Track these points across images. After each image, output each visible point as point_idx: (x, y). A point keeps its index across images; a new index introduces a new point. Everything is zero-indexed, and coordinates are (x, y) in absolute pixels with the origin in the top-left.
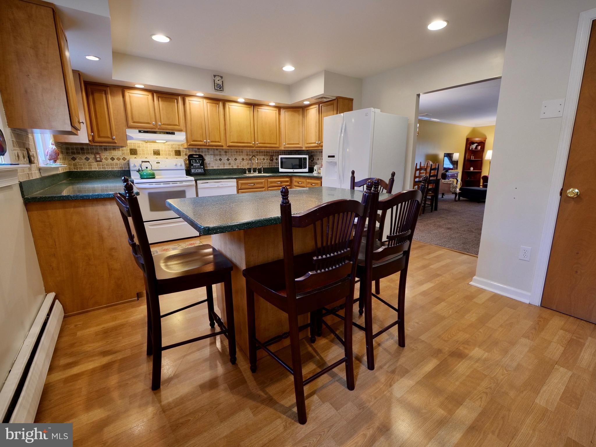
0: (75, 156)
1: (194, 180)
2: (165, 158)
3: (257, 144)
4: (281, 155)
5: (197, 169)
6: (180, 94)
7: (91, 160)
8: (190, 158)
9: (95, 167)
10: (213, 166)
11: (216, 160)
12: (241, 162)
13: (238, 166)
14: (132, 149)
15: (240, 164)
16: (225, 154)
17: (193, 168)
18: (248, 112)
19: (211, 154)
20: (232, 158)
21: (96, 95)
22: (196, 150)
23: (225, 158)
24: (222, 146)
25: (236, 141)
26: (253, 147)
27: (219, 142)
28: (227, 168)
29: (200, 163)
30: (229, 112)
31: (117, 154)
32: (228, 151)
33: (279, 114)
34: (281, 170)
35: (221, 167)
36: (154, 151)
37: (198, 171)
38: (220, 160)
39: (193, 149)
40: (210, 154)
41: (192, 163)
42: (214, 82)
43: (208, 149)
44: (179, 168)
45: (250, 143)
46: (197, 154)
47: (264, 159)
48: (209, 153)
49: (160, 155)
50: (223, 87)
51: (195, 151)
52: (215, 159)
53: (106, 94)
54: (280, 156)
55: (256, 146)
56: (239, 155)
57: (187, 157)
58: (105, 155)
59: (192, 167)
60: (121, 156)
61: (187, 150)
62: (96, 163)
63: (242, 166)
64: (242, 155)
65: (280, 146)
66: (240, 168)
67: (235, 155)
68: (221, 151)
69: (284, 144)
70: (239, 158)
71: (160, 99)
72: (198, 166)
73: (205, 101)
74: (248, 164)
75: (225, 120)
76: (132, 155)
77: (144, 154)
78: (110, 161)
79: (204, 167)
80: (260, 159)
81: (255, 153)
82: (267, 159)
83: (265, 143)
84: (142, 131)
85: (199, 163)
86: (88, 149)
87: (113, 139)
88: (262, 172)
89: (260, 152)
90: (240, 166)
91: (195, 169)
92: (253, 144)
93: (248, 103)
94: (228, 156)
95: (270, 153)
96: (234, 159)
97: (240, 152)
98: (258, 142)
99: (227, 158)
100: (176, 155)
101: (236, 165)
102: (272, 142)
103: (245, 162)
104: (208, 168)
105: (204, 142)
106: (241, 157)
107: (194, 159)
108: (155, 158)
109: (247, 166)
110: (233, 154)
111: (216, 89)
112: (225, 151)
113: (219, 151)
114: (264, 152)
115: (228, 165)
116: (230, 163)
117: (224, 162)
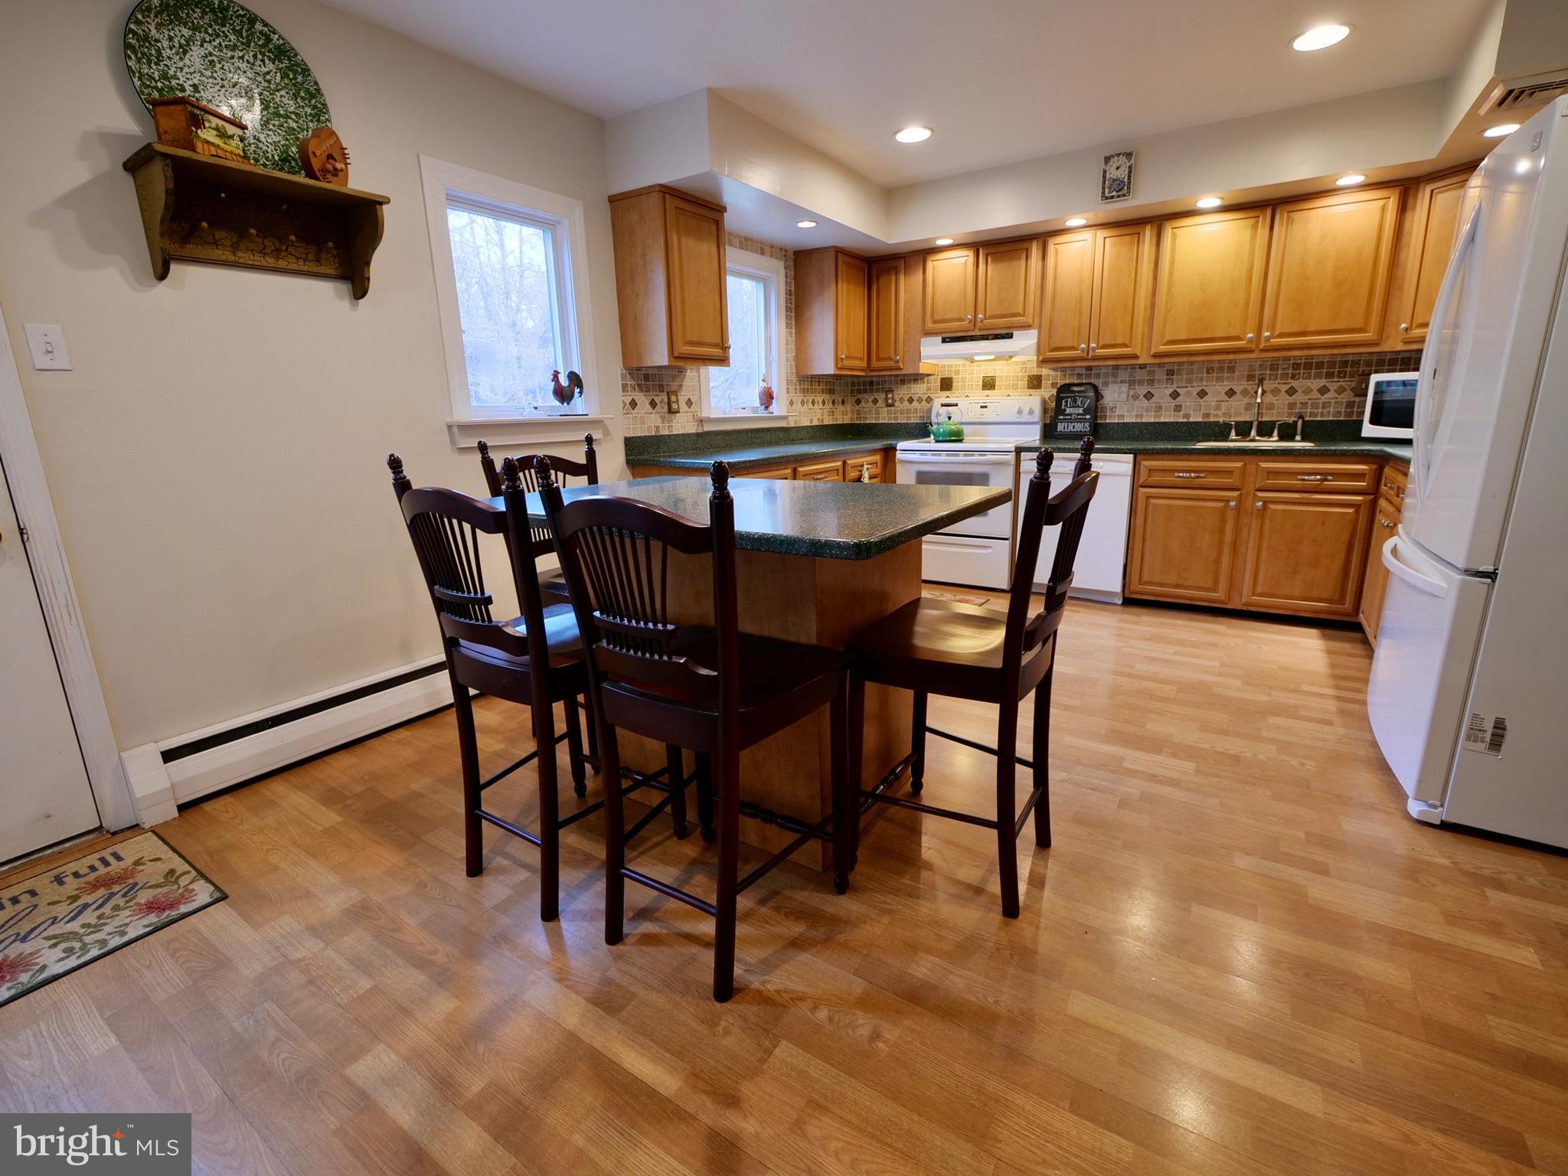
0: (860, 396)
1: (1013, 449)
2: (1004, 396)
3: (1268, 339)
4: (1376, 372)
5: (1072, 422)
6: (1037, 234)
7: (881, 403)
8: (1062, 395)
9: (884, 417)
10: (1124, 415)
11: (1136, 397)
12: (1223, 403)
13: (1208, 415)
14: (944, 379)
15: (1218, 408)
16: (1167, 379)
17: (1064, 419)
18: (1248, 233)
19: (1121, 382)
20: (1188, 392)
21: (883, 279)
22: (1081, 372)
23: (1162, 392)
24: (1136, 357)
25: (1184, 337)
26: (1252, 351)
27: (1125, 345)
28: (1167, 420)
29: (1085, 406)
30: (1173, 249)
31: (919, 389)
32: (1178, 369)
33: (1403, 208)
34: (1369, 430)
35: (1148, 418)
36: (983, 381)
37: (1074, 425)
38: (1149, 396)
39: (1074, 371)
40: (1119, 379)
41: (1063, 408)
42: (1104, 177)
43: (1116, 367)
44: (1025, 418)
45: (1238, 338)
46: (1084, 381)
47: (1323, 390)
48: (1117, 378)
49: (994, 389)
50: (1129, 183)
51: (1078, 374)
52: (1132, 393)
53: (896, 274)
54: (1375, 378)
55: (1262, 345)
56: (1219, 379)
57: (1054, 392)
58: (902, 392)
59: (1062, 417)
60: (925, 394)
61: (1059, 373)
62: (886, 409)
64: (1227, 378)
65: (1388, 338)
66: (1213, 422)
67: (1202, 379)
68: (1154, 371)
69: (1403, 326)
70: (1216, 390)
71: (989, 259)
72: (1078, 415)
73: (1101, 234)
74: (1246, 409)
75: (1155, 278)
76: (943, 391)
77: (964, 387)
78: (906, 403)
79: (1095, 417)
80: (1308, 391)
81: (1284, 369)
82: (1340, 391)
83: (1304, 334)
84: (947, 340)
85: (1083, 407)
86: (878, 383)
87: (898, 362)
88: (1298, 438)
89: (1308, 366)
90: (1216, 415)
91: (1068, 422)
92: (1250, 341)
93: (1247, 203)
94: (1175, 385)
95: (1360, 365)
96: (1195, 394)
97: (1221, 370)
98: (1272, 332)
99: (1171, 390)
100: (1028, 388)
101: (1202, 412)
102: (1343, 326)
103: (1234, 403)
104: (1107, 421)
105: (1083, 348)
106: (1224, 385)
107: (1073, 395)
108: (981, 396)
109: (1241, 413)
110: (1196, 377)
111: (1107, 195)
112: (1167, 371)
113: (1148, 371)
114: (1330, 363)
115: (1173, 413)
116: (1181, 405)
117: (1160, 403)
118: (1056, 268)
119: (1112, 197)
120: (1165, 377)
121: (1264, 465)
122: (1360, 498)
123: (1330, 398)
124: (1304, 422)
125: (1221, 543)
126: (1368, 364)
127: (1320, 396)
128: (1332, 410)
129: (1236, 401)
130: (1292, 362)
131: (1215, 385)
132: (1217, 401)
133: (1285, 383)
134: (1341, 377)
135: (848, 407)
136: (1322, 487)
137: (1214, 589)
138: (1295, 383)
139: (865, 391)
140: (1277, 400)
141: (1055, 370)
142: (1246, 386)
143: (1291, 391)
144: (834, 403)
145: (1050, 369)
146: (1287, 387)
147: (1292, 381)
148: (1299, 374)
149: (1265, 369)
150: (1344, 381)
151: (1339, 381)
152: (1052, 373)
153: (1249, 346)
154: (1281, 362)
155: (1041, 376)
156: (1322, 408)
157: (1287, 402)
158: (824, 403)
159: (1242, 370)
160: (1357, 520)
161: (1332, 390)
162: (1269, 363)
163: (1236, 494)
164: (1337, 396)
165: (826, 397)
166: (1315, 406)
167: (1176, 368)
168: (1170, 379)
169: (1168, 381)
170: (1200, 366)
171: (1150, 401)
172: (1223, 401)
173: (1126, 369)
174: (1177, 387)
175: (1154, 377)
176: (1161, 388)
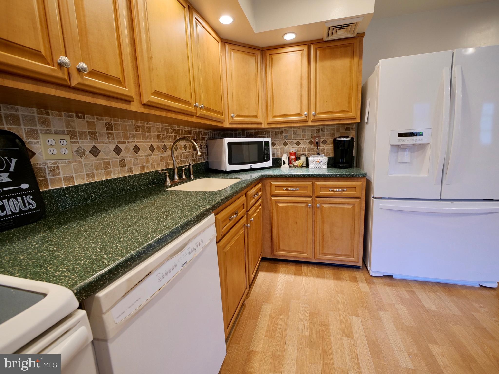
3: (199, 109)
10: (72, 177)
11: (81, 153)
13: (143, 168)
15: (148, 161)
16: (108, 134)
19: (57, 133)
20: (126, 148)
23: (106, 149)
28: (117, 176)
38: (95, 152)
47: (185, 147)
48: (48, 125)
52: (75, 149)
54: (227, 140)
56: (144, 137)
63: (152, 165)
64: (148, 136)
67: (133, 136)
68: (94, 124)
70: (144, 146)
74: (161, 161)
79: (34, 185)
81: (171, 133)
88: (192, 177)
94: (116, 141)
96: (132, 149)
99: (113, 146)
101: (140, 165)
103: (155, 157)
104: (50, 188)
106: (147, 142)
110: (130, 134)
112: (106, 124)
113: (87, 122)
115: (119, 168)
116: (124, 160)
117: (107, 159)
120: (105, 131)
123: (188, 152)
127: (185, 151)
129: (155, 155)
130: (173, 128)
131: (142, 142)
132: (146, 156)
142: (158, 144)
149: (164, 131)
159: (154, 131)
167: (112, 122)
168: (110, 133)
169: (110, 135)
170: (130, 123)
171: (98, 157)
172: (149, 155)
173: (61, 116)
174: (119, 142)
175: (95, 129)
176: (104, 143)
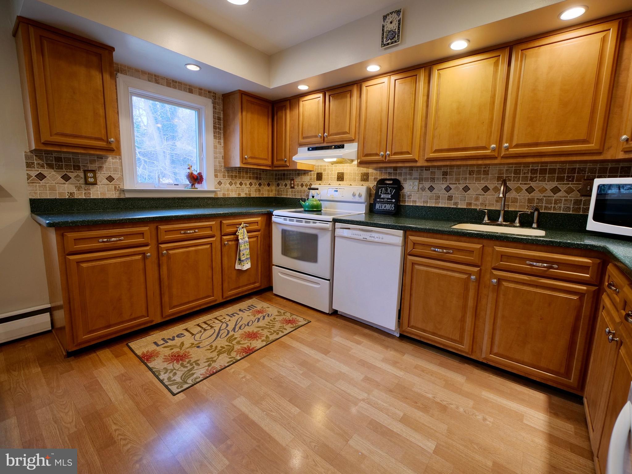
0: (279, 182)
1: (331, 220)
2: (348, 185)
3: (507, 149)
5: (384, 204)
6: (356, 81)
7: (288, 186)
8: (379, 186)
9: (290, 194)
10: (416, 201)
11: (423, 189)
12: (481, 196)
13: (470, 204)
14: (318, 173)
15: (477, 199)
16: (443, 178)
17: (380, 201)
18: (491, 69)
19: (414, 179)
20: (456, 187)
21: (279, 114)
22: (391, 171)
23: (439, 187)
24: (416, 161)
25: (446, 147)
26: (496, 158)
27: (408, 153)
28: (443, 206)
29: (393, 194)
30: (438, 85)
31: (306, 179)
32: (450, 170)
34: (592, 225)
35: (431, 203)
36: (337, 175)
37: (385, 206)
38: (431, 189)
39: (387, 170)
40: (413, 177)
41: (379, 194)
42: (383, 30)
43: (409, 168)
44: (357, 199)
45: (484, 148)
46: (392, 177)
47: (555, 190)
48: (411, 176)
49: (343, 181)
50: (399, 32)
51: (389, 173)
52: (421, 186)
53: (285, 110)
54: (597, 182)
55: (503, 154)
56: (478, 179)
57: (375, 183)
58: (298, 180)
59: (379, 200)
60: (309, 182)
61: (378, 172)
62: (290, 190)
63: (482, 204)
64: (483, 179)
65: (609, 148)
66: (473, 209)
67: (466, 179)
68: (435, 172)
69: (624, 137)
70: (476, 187)
71: (331, 98)
72: (388, 199)
73: (393, 78)
74: (497, 201)
75: (427, 106)
76: (318, 180)
77: (327, 179)
78: (300, 187)
79: (398, 201)
80: (543, 190)
81: (525, 173)
82: (569, 191)
83: (536, 144)
84: (310, 149)
85: (391, 194)
86: (287, 175)
87: (286, 162)
88: (535, 225)
89: (543, 171)
90: (476, 205)
91: (382, 203)
92: (494, 150)
93: (491, 47)
94: (448, 182)
95: (586, 172)
96: (461, 189)
97: (479, 172)
98: (511, 143)
99: (445, 186)
100: (361, 181)
101: (466, 201)
102: (569, 138)
103: (488, 197)
104: (406, 204)
105: (382, 155)
106: (481, 184)
107: (386, 186)
108: (336, 184)
109: (493, 204)
110: (462, 177)
111: (385, 43)
112: (443, 172)
113: (431, 172)
114: (561, 170)
115: (447, 201)
116: (452, 196)
117: (438, 194)
118: (367, 102)
119: (388, 44)
120: (442, 177)
121: (498, 249)
122: (585, 288)
123: (561, 197)
124: (539, 214)
125: (464, 307)
126: (592, 171)
127: (552, 194)
128: (562, 206)
129: (489, 195)
130: (531, 168)
131: (474, 183)
132: (476, 195)
133: (525, 184)
134: (570, 181)
135: (274, 188)
136: (547, 273)
137: (461, 343)
138: (533, 184)
139: (281, 180)
140: (519, 196)
141: (376, 169)
142: (496, 185)
143: (530, 190)
144: (260, 185)
145: (373, 169)
146: (527, 187)
147: (530, 182)
148: (536, 177)
149: (511, 173)
150: (571, 184)
151: (569, 184)
152: (374, 171)
153: (494, 154)
154: (522, 168)
155: (368, 173)
156: (555, 204)
157: (527, 198)
158: (251, 184)
159: (493, 172)
160: (581, 306)
161: (562, 190)
162: (514, 168)
163: (476, 269)
164: (567, 195)
165: (255, 181)
166: (550, 202)
167: (448, 170)
168: (445, 178)
169: (444, 179)
170: (465, 169)
171: (432, 192)
172: (480, 195)
173: (418, 170)
174: (449, 184)
175: (435, 176)
176: (439, 184)
